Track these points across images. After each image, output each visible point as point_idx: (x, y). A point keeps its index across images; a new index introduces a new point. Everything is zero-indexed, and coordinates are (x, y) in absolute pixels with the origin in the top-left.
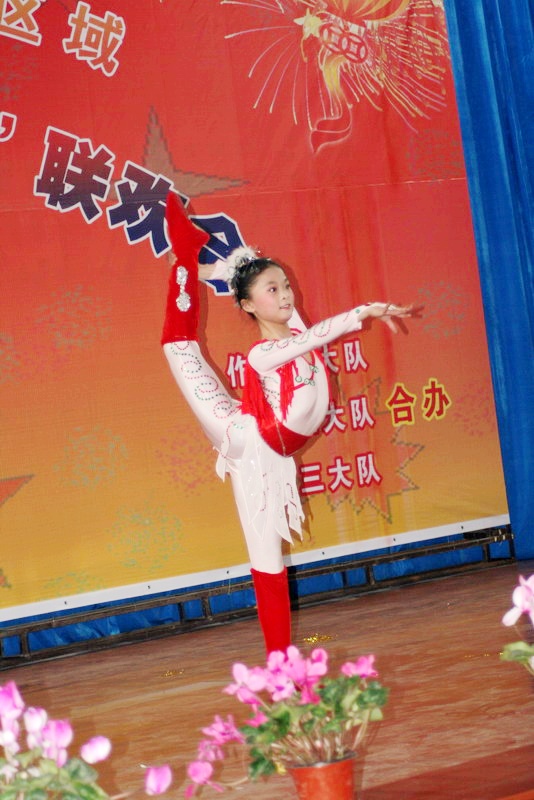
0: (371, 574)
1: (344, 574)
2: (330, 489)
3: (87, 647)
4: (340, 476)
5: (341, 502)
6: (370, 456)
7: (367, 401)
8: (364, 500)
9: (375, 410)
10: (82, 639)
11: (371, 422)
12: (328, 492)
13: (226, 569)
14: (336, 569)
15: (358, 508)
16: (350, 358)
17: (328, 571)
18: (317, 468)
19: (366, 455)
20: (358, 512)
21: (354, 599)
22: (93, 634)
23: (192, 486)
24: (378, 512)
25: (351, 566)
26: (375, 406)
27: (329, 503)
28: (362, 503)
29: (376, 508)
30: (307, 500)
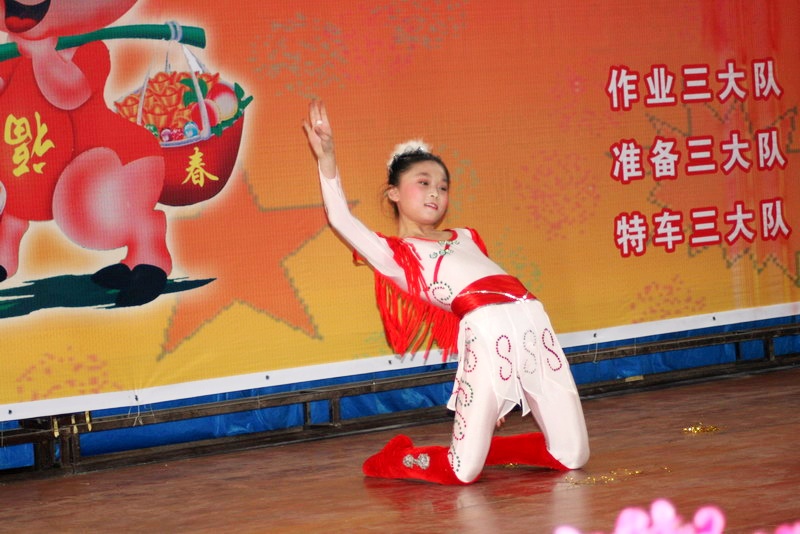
0: (771, 348)
1: (737, 346)
2: (727, 241)
3: (413, 418)
4: (740, 225)
5: (739, 257)
6: (778, 203)
7: (778, 135)
8: (768, 256)
9: (787, 146)
10: (409, 407)
11: (782, 162)
12: (724, 244)
13: (594, 332)
14: (728, 339)
15: (761, 266)
16: (760, 81)
17: (718, 340)
18: (712, 213)
19: (773, 201)
20: (760, 271)
21: (748, 376)
22: (424, 401)
23: (557, 226)
24: (784, 272)
25: (746, 337)
26: (787, 142)
27: (724, 258)
28: (765, 260)
29: (782, 267)
30: (698, 252)
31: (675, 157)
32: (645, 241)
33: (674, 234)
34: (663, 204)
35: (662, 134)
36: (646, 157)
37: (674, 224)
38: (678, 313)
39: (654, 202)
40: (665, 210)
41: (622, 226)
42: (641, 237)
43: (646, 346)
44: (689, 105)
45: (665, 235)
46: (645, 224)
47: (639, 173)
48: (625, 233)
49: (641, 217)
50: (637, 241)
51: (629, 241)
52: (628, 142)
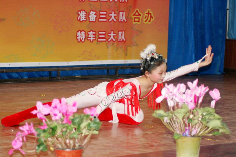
0: (117, 72)
1: (108, 71)
2: (108, 41)
3: (15, 81)
4: (112, 37)
5: (111, 46)
6: (123, 32)
7: (125, 13)
9: (128, 17)
10: (14, 78)
11: (125, 21)
12: (107, 42)
13: (68, 62)
14: (105, 68)
15: (116, 49)
17: (102, 68)
18: (104, 33)
19: (122, 31)
20: (116, 50)
22: (18, 77)
23: (61, 32)
24: (123, 51)
25: (110, 68)
26: (128, 15)
27: (106, 45)
28: (118, 47)
29: (122, 50)
30: (99, 43)
31: (96, 16)
32: (85, 38)
33: (93, 37)
34: (91, 29)
35: (93, 9)
36: (87, 15)
37: (93, 35)
38: (92, 60)
39: (88, 28)
40: (91, 30)
41: (79, 34)
42: (84, 37)
43: (82, 67)
44: (101, 2)
45: (90, 37)
46: (85, 34)
47: (85, 20)
48: (79, 36)
49: (84, 32)
50: (82, 38)
51: (80, 38)
52: (83, 10)
